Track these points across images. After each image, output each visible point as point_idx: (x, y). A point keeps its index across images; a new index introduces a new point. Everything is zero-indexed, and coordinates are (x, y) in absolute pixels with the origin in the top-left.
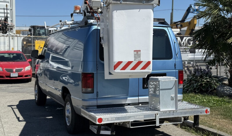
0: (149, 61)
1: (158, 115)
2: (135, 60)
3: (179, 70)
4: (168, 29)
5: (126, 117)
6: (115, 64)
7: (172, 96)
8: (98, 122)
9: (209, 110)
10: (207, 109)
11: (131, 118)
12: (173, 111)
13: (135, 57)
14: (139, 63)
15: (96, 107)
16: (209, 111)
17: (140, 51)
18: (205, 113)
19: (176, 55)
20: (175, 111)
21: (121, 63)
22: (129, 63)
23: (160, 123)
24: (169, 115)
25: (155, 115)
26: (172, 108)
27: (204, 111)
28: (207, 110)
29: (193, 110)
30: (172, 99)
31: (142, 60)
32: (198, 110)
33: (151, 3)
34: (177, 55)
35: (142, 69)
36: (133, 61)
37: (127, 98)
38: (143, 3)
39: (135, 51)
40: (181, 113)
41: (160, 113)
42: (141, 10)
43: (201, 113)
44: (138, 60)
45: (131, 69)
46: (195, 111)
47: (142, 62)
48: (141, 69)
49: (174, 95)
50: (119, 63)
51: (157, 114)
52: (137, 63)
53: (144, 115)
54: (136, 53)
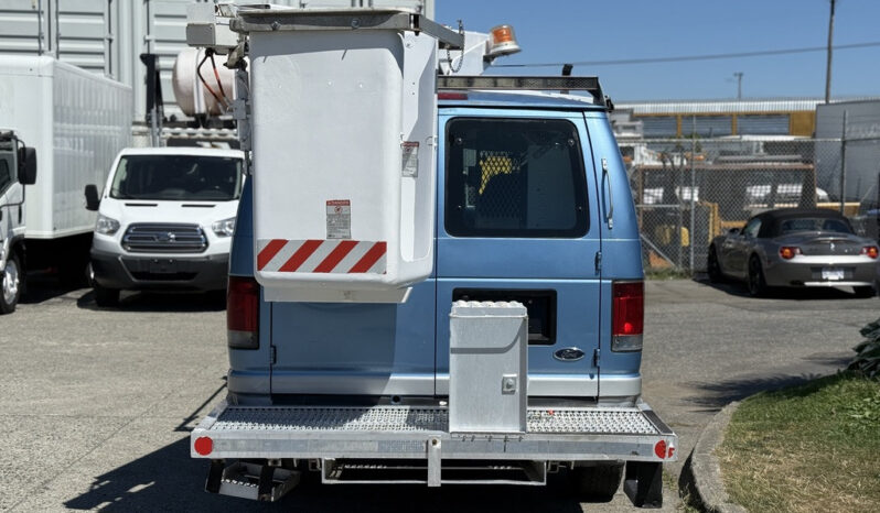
0: (383, 240)
1: (439, 445)
2: (329, 236)
3: (614, 280)
4: (584, 118)
5: (307, 441)
6: (262, 249)
7: (507, 378)
8: (198, 449)
9: (671, 446)
10: (664, 439)
11: (327, 449)
12: (503, 437)
13: (329, 224)
14: (346, 247)
15: (269, 399)
16: (671, 449)
17: (347, 203)
18: (654, 454)
19: (606, 221)
20: (515, 437)
21: (282, 246)
22: (310, 247)
23: (443, 478)
24: (487, 451)
25: (424, 445)
26: (505, 423)
27: (650, 446)
28: (662, 442)
29: (598, 440)
30: (507, 388)
31: (354, 238)
32: (620, 441)
33: (382, 26)
34: (611, 221)
35: (354, 270)
36: (321, 242)
37: (388, 375)
38: (354, 29)
39: (329, 203)
40: (541, 447)
41: (448, 438)
42: (349, 51)
43: (635, 453)
44: (340, 235)
45: (317, 270)
46: (605, 443)
47: (356, 243)
48: (351, 271)
49: (515, 375)
50: (277, 245)
51: (434, 443)
52: (338, 248)
53: (380, 443)
54: (333, 208)
